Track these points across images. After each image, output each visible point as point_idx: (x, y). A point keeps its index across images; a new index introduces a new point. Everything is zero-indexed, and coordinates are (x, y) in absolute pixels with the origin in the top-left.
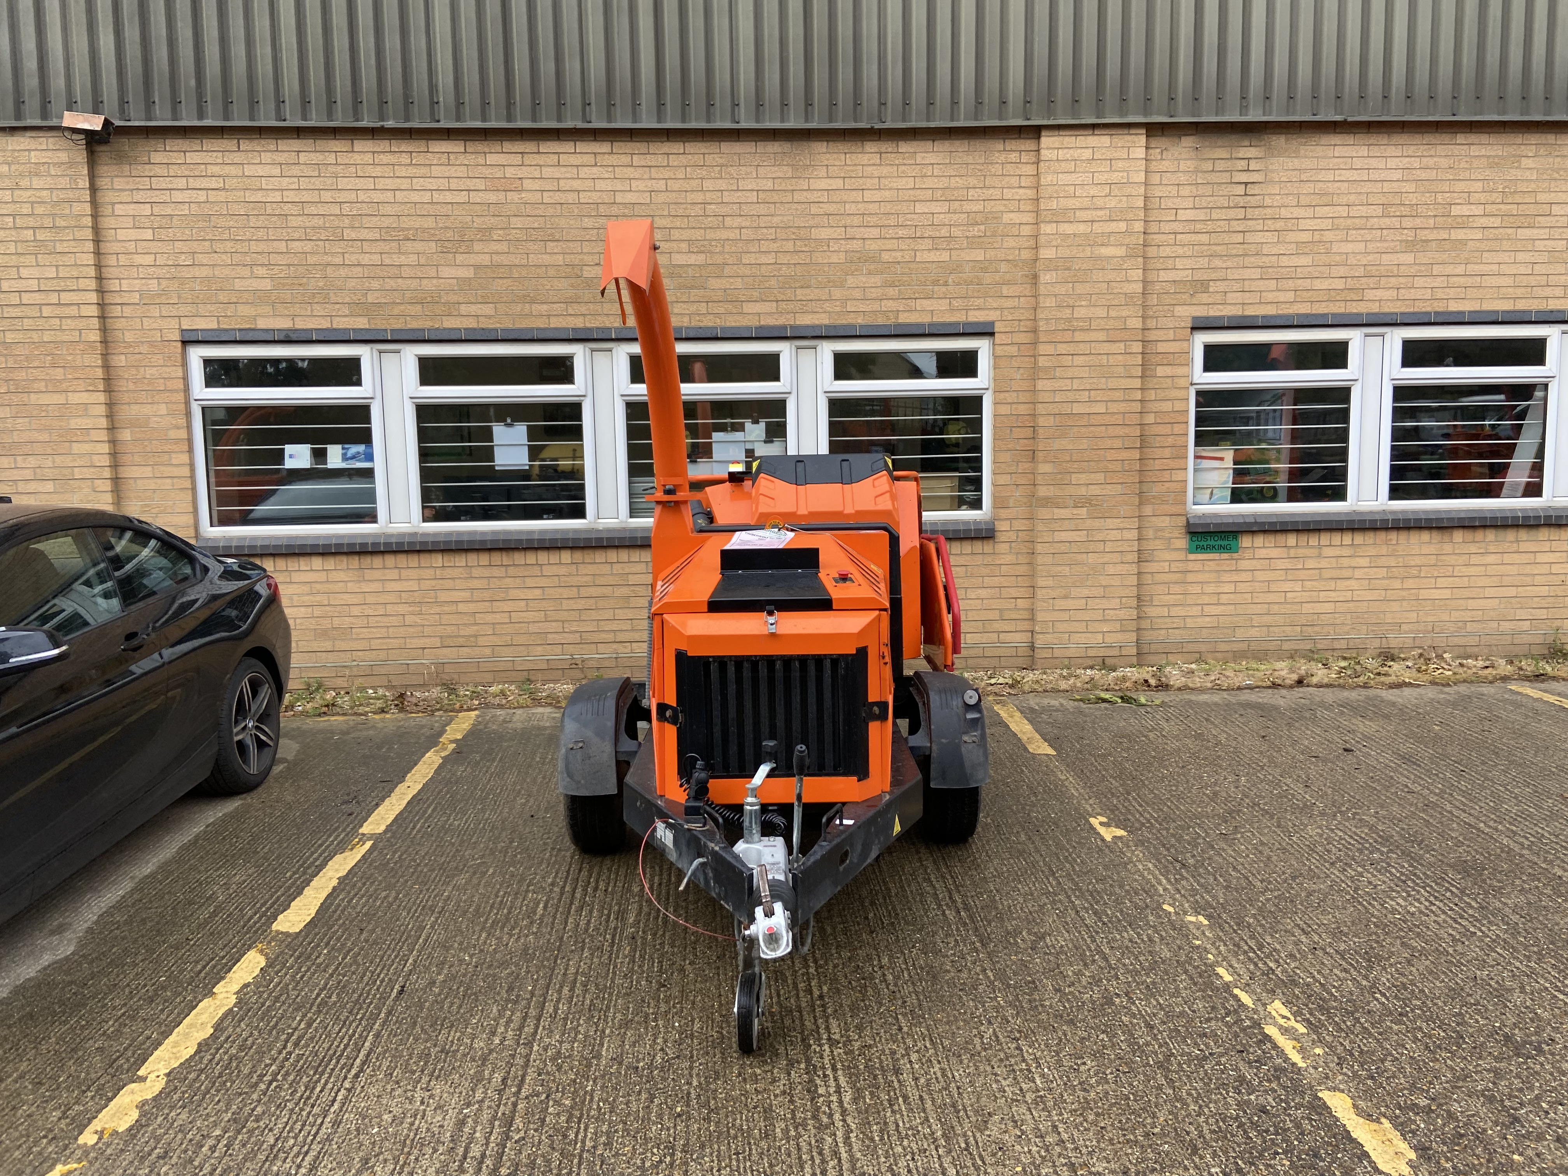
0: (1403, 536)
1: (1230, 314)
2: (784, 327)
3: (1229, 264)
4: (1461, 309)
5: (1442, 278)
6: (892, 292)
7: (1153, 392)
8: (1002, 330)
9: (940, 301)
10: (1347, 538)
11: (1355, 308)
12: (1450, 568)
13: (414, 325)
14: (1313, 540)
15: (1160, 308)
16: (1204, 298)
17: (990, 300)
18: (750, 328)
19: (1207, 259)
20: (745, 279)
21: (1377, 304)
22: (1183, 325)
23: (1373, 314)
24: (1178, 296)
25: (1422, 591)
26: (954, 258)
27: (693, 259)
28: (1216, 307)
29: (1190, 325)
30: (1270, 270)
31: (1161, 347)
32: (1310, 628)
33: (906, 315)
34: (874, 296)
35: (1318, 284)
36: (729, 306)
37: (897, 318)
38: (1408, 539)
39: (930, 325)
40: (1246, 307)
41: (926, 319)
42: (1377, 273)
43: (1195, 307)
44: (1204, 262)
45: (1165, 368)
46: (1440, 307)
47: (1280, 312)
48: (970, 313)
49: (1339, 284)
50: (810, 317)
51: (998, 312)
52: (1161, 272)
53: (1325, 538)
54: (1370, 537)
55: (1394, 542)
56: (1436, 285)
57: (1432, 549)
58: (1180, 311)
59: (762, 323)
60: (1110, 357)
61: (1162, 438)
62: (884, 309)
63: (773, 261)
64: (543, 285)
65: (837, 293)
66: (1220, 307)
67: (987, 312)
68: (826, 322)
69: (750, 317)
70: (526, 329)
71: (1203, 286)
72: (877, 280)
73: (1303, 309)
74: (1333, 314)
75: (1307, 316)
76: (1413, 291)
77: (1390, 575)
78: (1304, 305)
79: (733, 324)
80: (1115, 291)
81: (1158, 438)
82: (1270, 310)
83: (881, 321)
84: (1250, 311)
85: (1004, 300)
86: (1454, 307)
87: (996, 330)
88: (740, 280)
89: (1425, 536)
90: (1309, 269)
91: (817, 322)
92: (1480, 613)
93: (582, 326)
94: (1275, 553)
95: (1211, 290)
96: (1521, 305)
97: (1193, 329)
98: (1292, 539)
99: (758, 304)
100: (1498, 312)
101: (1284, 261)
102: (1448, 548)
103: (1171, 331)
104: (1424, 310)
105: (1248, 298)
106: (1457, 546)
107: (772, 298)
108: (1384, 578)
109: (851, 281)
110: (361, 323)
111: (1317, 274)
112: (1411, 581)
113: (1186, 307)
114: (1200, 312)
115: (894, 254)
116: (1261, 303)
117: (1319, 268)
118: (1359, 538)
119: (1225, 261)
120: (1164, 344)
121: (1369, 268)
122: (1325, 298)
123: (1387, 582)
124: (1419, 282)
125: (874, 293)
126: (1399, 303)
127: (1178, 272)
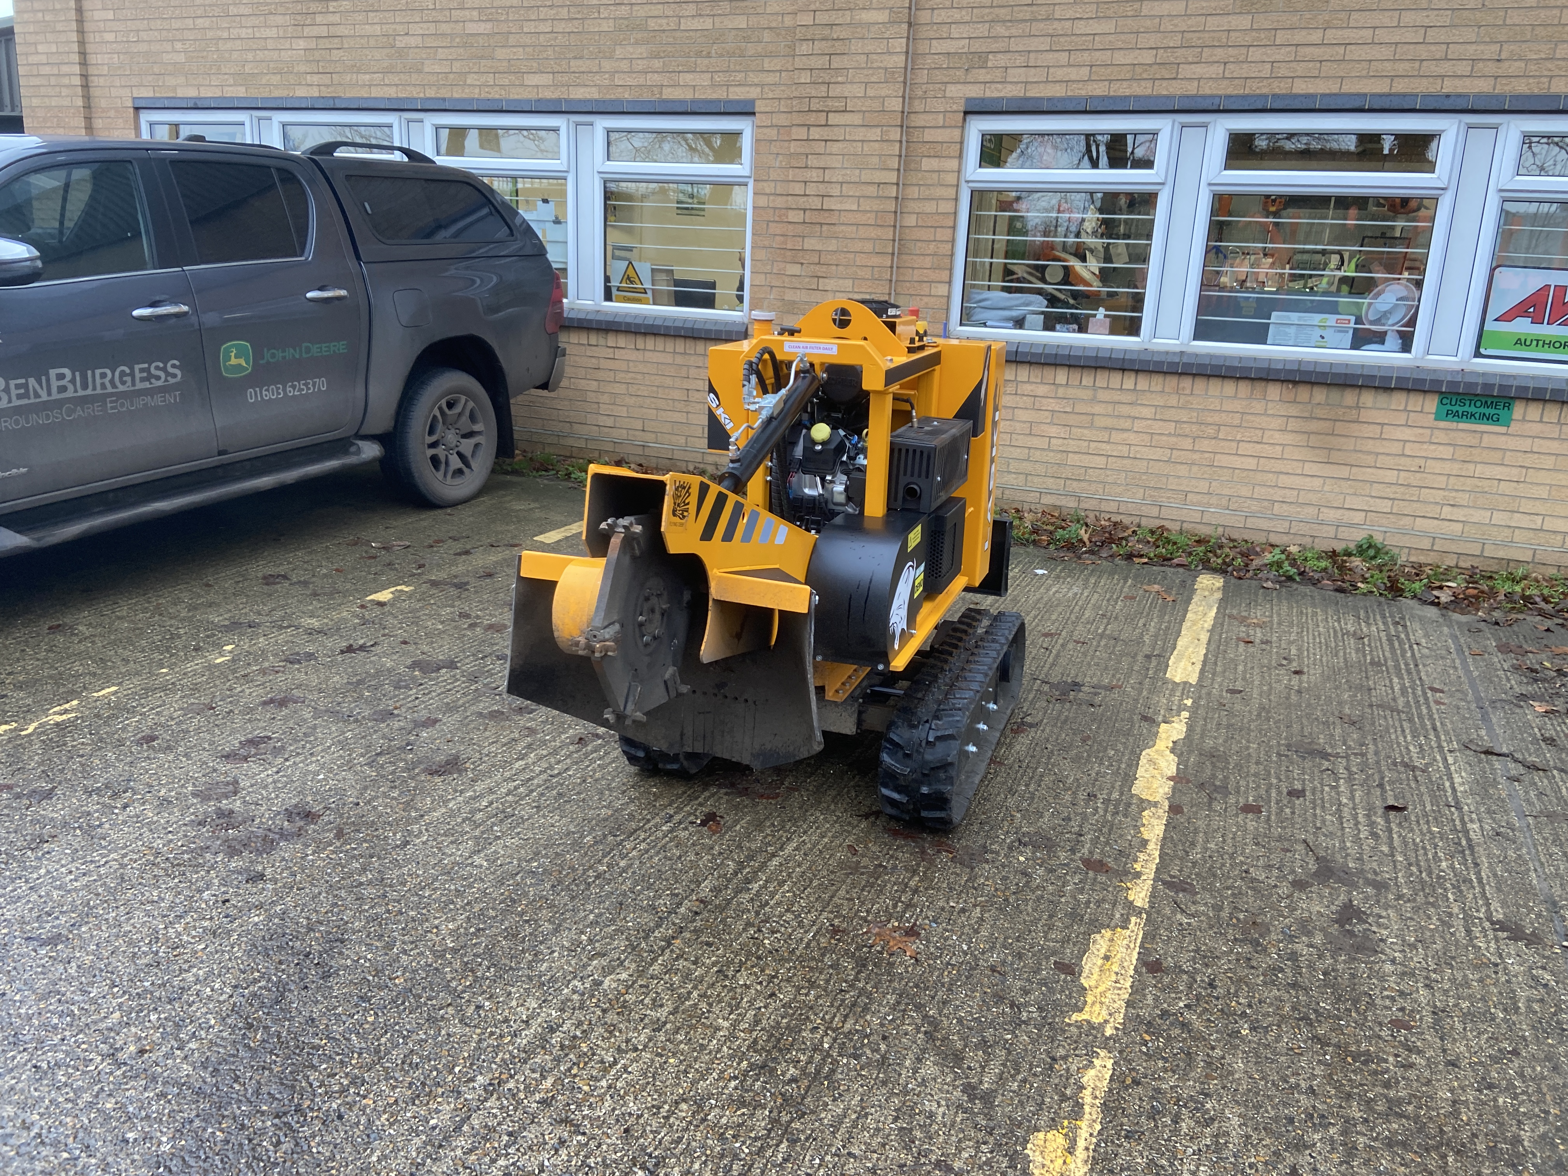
0: (1200, 384)
1: (1009, 95)
2: (559, 101)
3: (1014, 32)
4: (1312, 91)
5: (1288, 49)
6: (657, 64)
7: (916, 189)
8: (763, 109)
9: (703, 76)
10: (1129, 381)
11: (1165, 89)
12: (1260, 433)
13: (276, 93)
14: (1088, 379)
15: (931, 87)
16: (982, 75)
17: (751, 74)
18: (529, 101)
19: (987, 25)
20: (527, 49)
21: (1196, 83)
22: (955, 107)
23: (1188, 97)
24: (951, 72)
25: (1218, 457)
26: (717, 25)
27: (483, 28)
28: (993, 86)
29: (962, 109)
30: (1062, 39)
31: (929, 135)
32: (1075, 484)
33: (670, 90)
34: (640, 67)
35: (1120, 58)
36: (512, 77)
37: (661, 93)
38: (1207, 390)
39: (693, 101)
40: (1029, 87)
41: (688, 95)
42: (1199, 43)
43: (970, 87)
44: (982, 30)
45: (932, 160)
46: (1281, 88)
47: (1069, 94)
48: (731, 89)
49: (1147, 57)
50: (582, 90)
51: (759, 89)
52: (934, 42)
53: (1102, 378)
54: (1157, 382)
55: (1188, 392)
56: (1278, 57)
57: (1237, 405)
58: (953, 91)
59: (540, 96)
60: (865, 144)
61: (924, 245)
62: (649, 83)
63: (549, 29)
64: (367, 56)
65: (607, 65)
66: (999, 86)
67: (747, 89)
68: (596, 96)
69: (530, 89)
70: (354, 98)
71: (980, 59)
72: (642, 50)
73: (1099, 89)
74: (1135, 97)
75: (1103, 98)
76: (1245, 66)
77: (1178, 431)
78: (1101, 84)
79: (516, 97)
80: (875, 65)
81: (919, 244)
82: (1058, 91)
83: (646, 96)
84: (1034, 92)
85: (765, 74)
86: (1301, 87)
87: (757, 110)
88: (521, 49)
89: (1229, 387)
90: (1111, 38)
91: (588, 97)
92: (1295, 493)
93: (395, 96)
94: (1042, 390)
95: (990, 64)
96: (1400, 87)
97: (966, 113)
98: (1061, 376)
99: (537, 76)
100: (1365, 95)
101: (1081, 27)
102: (1258, 406)
103: (941, 116)
104: (1258, 92)
105: (1033, 75)
106: (1270, 405)
107: (549, 70)
108: (1170, 434)
109: (619, 52)
110: (241, 92)
111: (1120, 45)
112: (1206, 442)
113: (959, 86)
114: (974, 92)
115: (659, 21)
116: (1047, 81)
117: (1123, 37)
118: (1143, 382)
119: (1008, 28)
120: (932, 131)
121: (1190, 35)
122: (1128, 76)
123: (1174, 439)
124: (1255, 54)
125: (640, 65)
126: (1226, 82)
127: (953, 42)
